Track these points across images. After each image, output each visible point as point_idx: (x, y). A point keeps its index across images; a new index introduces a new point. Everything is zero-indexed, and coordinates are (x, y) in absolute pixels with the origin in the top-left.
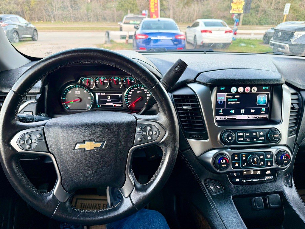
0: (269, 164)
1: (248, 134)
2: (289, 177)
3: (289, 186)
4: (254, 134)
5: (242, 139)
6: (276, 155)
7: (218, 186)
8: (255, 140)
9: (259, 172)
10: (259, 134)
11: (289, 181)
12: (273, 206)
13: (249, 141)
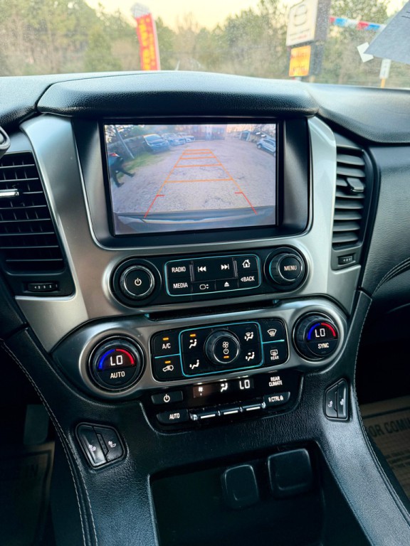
0: (275, 355)
1: (203, 269)
2: (340, 389)
3: (340, 415)
4: (224, 267)
5: (185, 285)
6: (297, 325)
7: (110, 443)
8: (227, 284)
9: (246, 385)
10: (240, 266)
11: (343, 402)
12: (289, 488)
13: (206, 290)
